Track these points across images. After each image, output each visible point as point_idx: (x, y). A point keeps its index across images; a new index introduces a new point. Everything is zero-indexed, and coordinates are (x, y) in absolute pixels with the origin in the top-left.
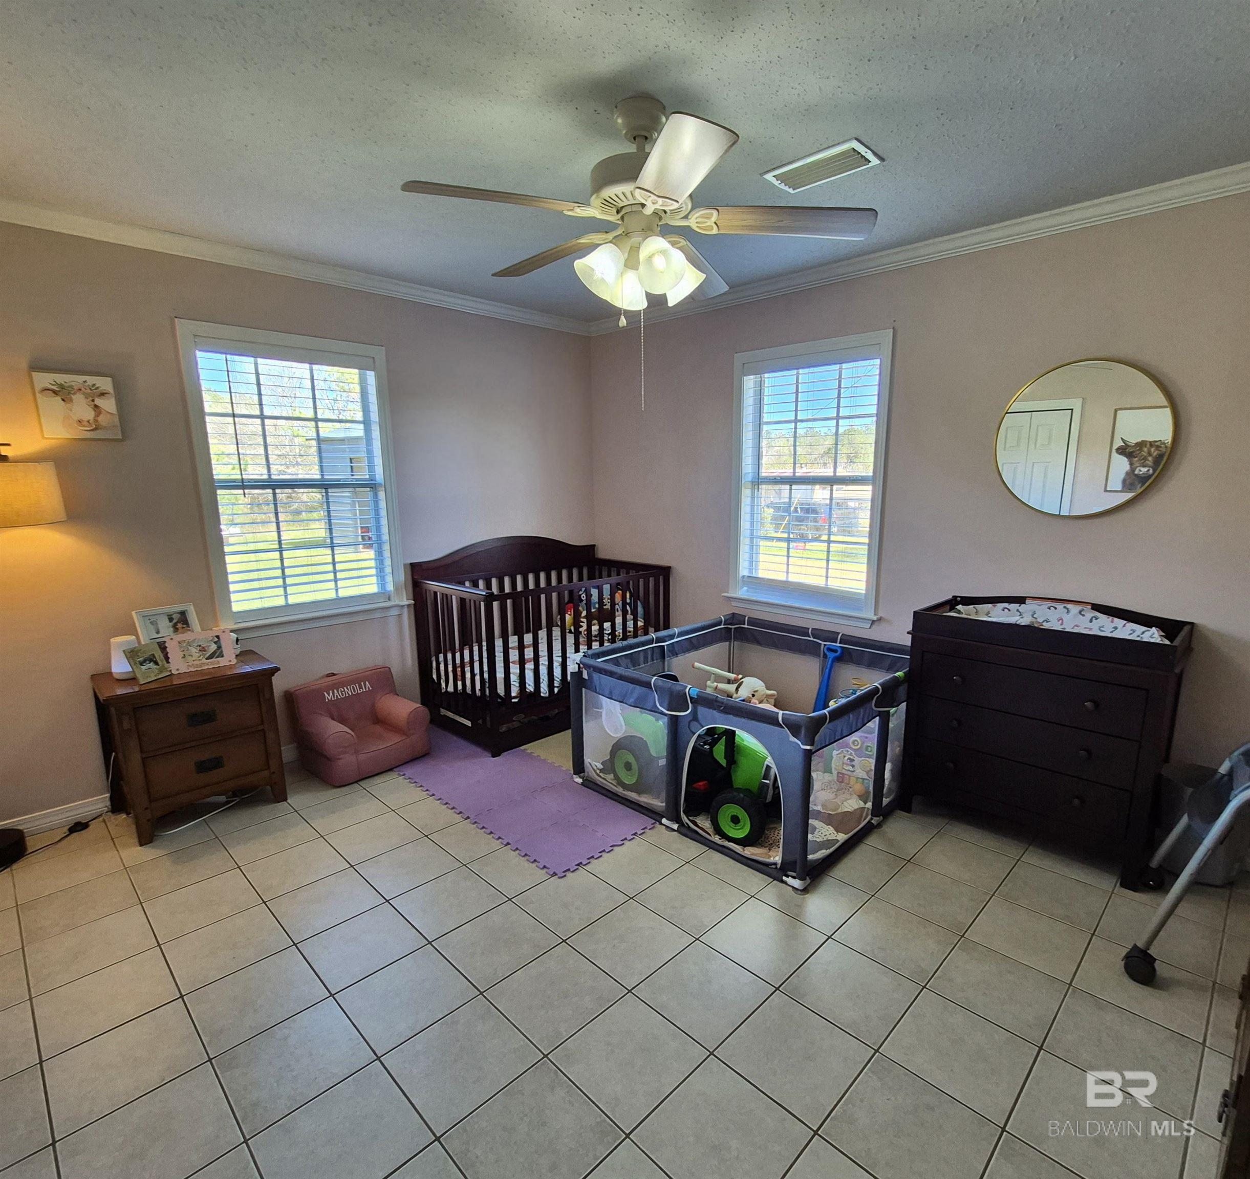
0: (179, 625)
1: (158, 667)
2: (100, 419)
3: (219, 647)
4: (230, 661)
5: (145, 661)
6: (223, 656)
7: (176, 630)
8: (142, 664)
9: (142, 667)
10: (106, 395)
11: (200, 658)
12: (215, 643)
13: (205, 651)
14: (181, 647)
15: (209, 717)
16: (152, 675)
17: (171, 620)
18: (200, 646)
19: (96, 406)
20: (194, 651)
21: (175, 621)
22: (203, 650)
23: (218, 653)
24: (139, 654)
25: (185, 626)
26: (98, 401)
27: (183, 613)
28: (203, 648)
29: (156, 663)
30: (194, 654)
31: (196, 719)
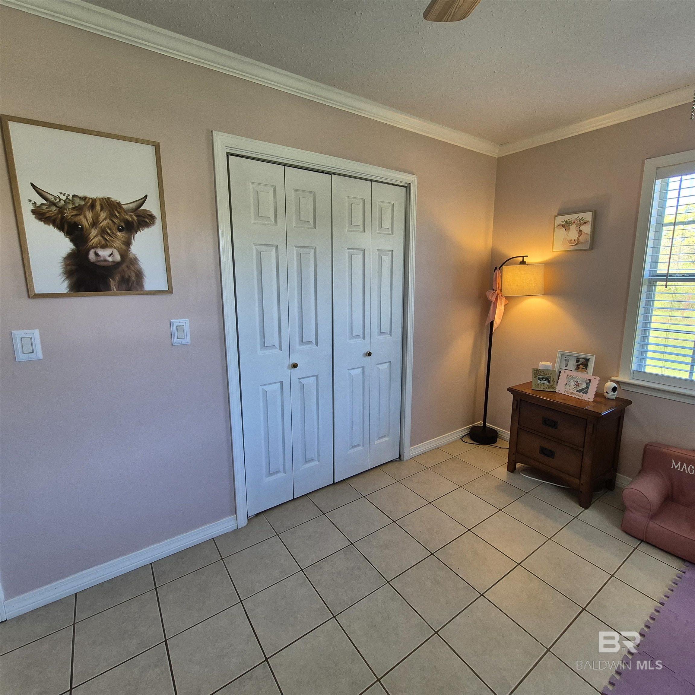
0: (581, 366)
1: (548, 384)
2: (580, 238)
3: (587, 387)
4: (589, 399)
5: (542, 378)
6: (586, 394)
7: (578, 368)
8: (539, 379)
9: (538, 381)
10: (587, 223)
11: (574, 389)
12: (586, 383)
13: (578, 386)
14: (567, 378)
15: (554, 425)
16: (543, 387)
17: (578, 361)
18: (577, 382)
19: (580, 231)
20: (573, 383)
21: (579, 363)
22: (577, 385)
23: (585, 391)
24: (541, 373)
25: (584, 368)
26: (582, 228)
27: (587, 360)
28: (578, 384)
29: (549, 382)
30: (571, 385)
31: (547, 422)
